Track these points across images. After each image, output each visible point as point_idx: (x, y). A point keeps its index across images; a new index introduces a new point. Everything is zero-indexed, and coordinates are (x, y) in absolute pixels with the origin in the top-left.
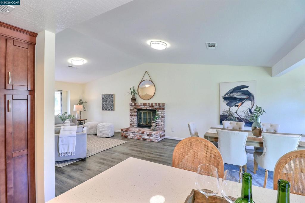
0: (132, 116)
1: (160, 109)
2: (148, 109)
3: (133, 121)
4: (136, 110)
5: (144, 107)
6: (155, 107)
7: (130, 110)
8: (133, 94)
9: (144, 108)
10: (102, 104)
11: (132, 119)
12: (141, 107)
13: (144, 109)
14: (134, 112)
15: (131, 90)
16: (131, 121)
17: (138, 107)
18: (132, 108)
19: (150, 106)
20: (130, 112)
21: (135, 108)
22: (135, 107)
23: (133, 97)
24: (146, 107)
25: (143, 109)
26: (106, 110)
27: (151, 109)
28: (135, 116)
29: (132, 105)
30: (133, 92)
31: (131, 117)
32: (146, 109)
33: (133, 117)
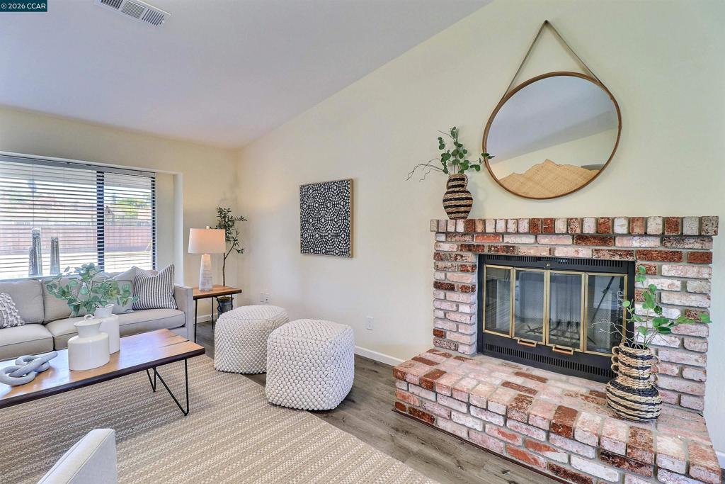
0: (451, 288)
1: (674, 257)
2: (560, 253)
3: (452, 316)
4: (472, 259)
5: (531, 239)
6: (620, 244)
7: (438, 256)
8: (454, 171)
9: (527, 246)
10: (302, 227)
11: (445, 306)
12: (509, 240)
13: (532, 252)
14: (464, 269)
15: (442, 147)
16: (441, 314)
17: (486, 243)
18: (446, 247)
19: (581, 239)
20: (437, 269)
21: (469, 248)
22: (468, 240)
23: (457, 186)
24: (544, 240)
25: (524, 251)
26: (317, 252)
27: (585, 252)
28: (465, 289)
29: (450, 229)
30: (456, 155)
31: (441, 294)
32: (545, 254)
33: (451, 295)
